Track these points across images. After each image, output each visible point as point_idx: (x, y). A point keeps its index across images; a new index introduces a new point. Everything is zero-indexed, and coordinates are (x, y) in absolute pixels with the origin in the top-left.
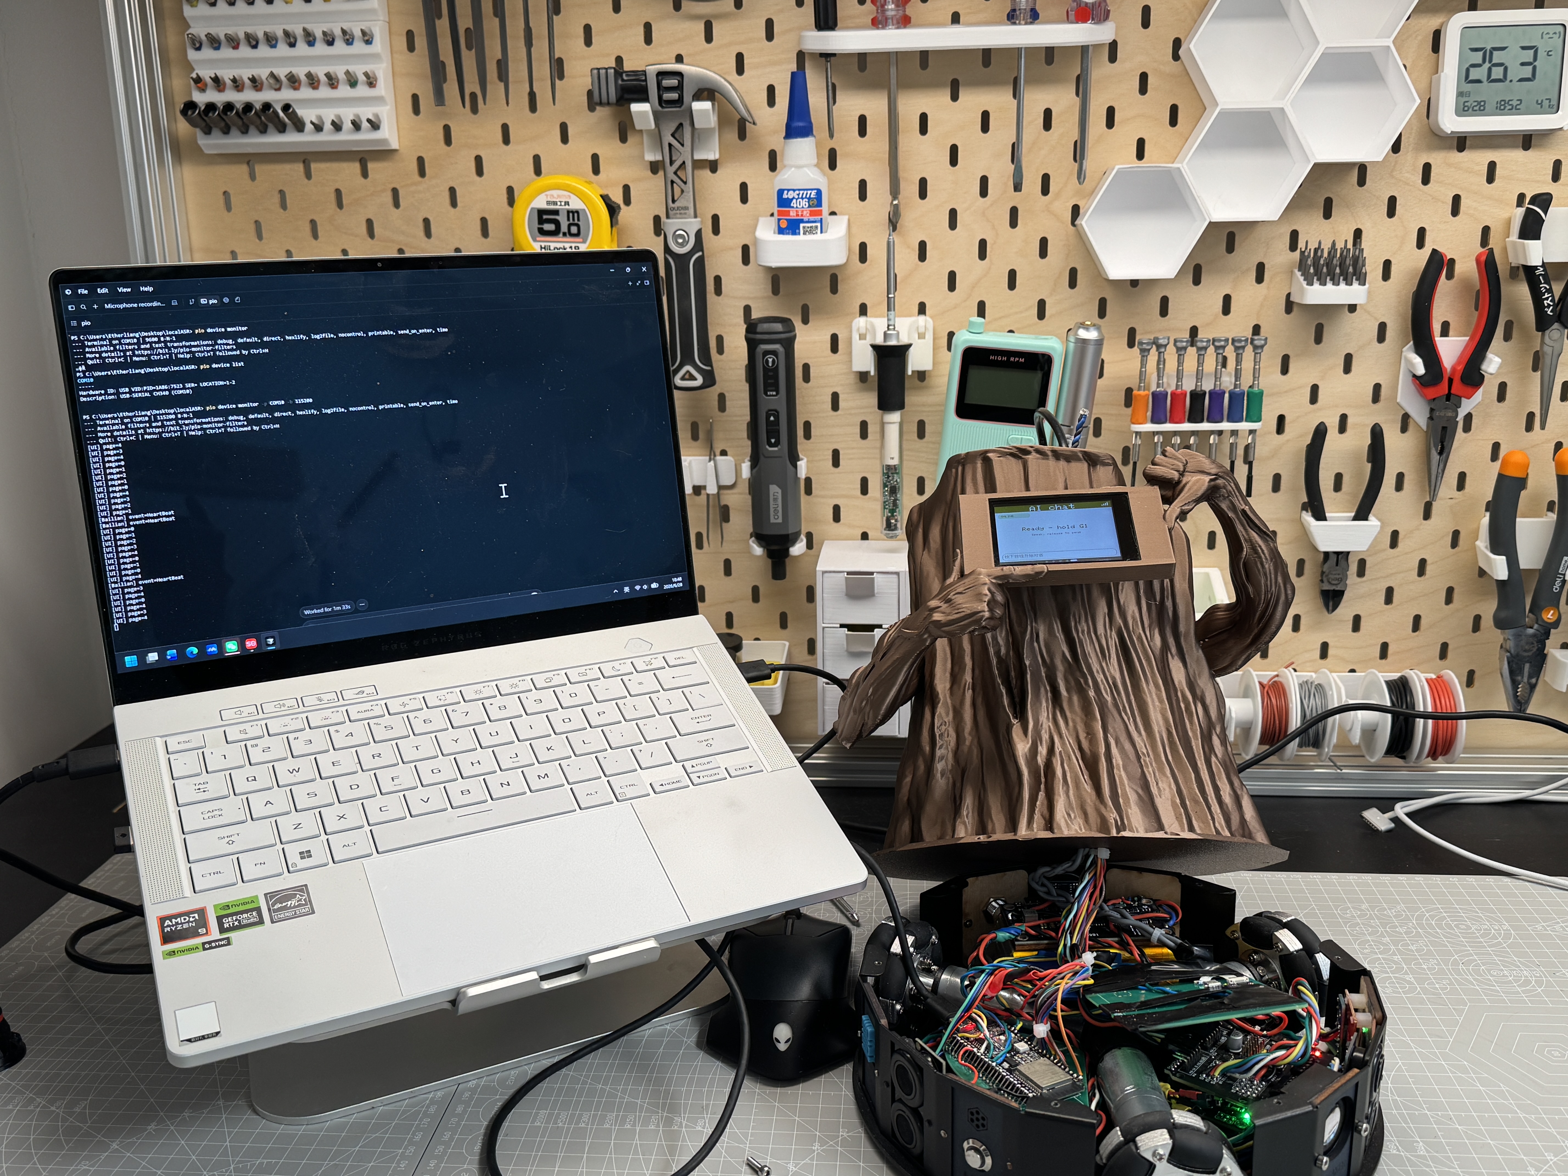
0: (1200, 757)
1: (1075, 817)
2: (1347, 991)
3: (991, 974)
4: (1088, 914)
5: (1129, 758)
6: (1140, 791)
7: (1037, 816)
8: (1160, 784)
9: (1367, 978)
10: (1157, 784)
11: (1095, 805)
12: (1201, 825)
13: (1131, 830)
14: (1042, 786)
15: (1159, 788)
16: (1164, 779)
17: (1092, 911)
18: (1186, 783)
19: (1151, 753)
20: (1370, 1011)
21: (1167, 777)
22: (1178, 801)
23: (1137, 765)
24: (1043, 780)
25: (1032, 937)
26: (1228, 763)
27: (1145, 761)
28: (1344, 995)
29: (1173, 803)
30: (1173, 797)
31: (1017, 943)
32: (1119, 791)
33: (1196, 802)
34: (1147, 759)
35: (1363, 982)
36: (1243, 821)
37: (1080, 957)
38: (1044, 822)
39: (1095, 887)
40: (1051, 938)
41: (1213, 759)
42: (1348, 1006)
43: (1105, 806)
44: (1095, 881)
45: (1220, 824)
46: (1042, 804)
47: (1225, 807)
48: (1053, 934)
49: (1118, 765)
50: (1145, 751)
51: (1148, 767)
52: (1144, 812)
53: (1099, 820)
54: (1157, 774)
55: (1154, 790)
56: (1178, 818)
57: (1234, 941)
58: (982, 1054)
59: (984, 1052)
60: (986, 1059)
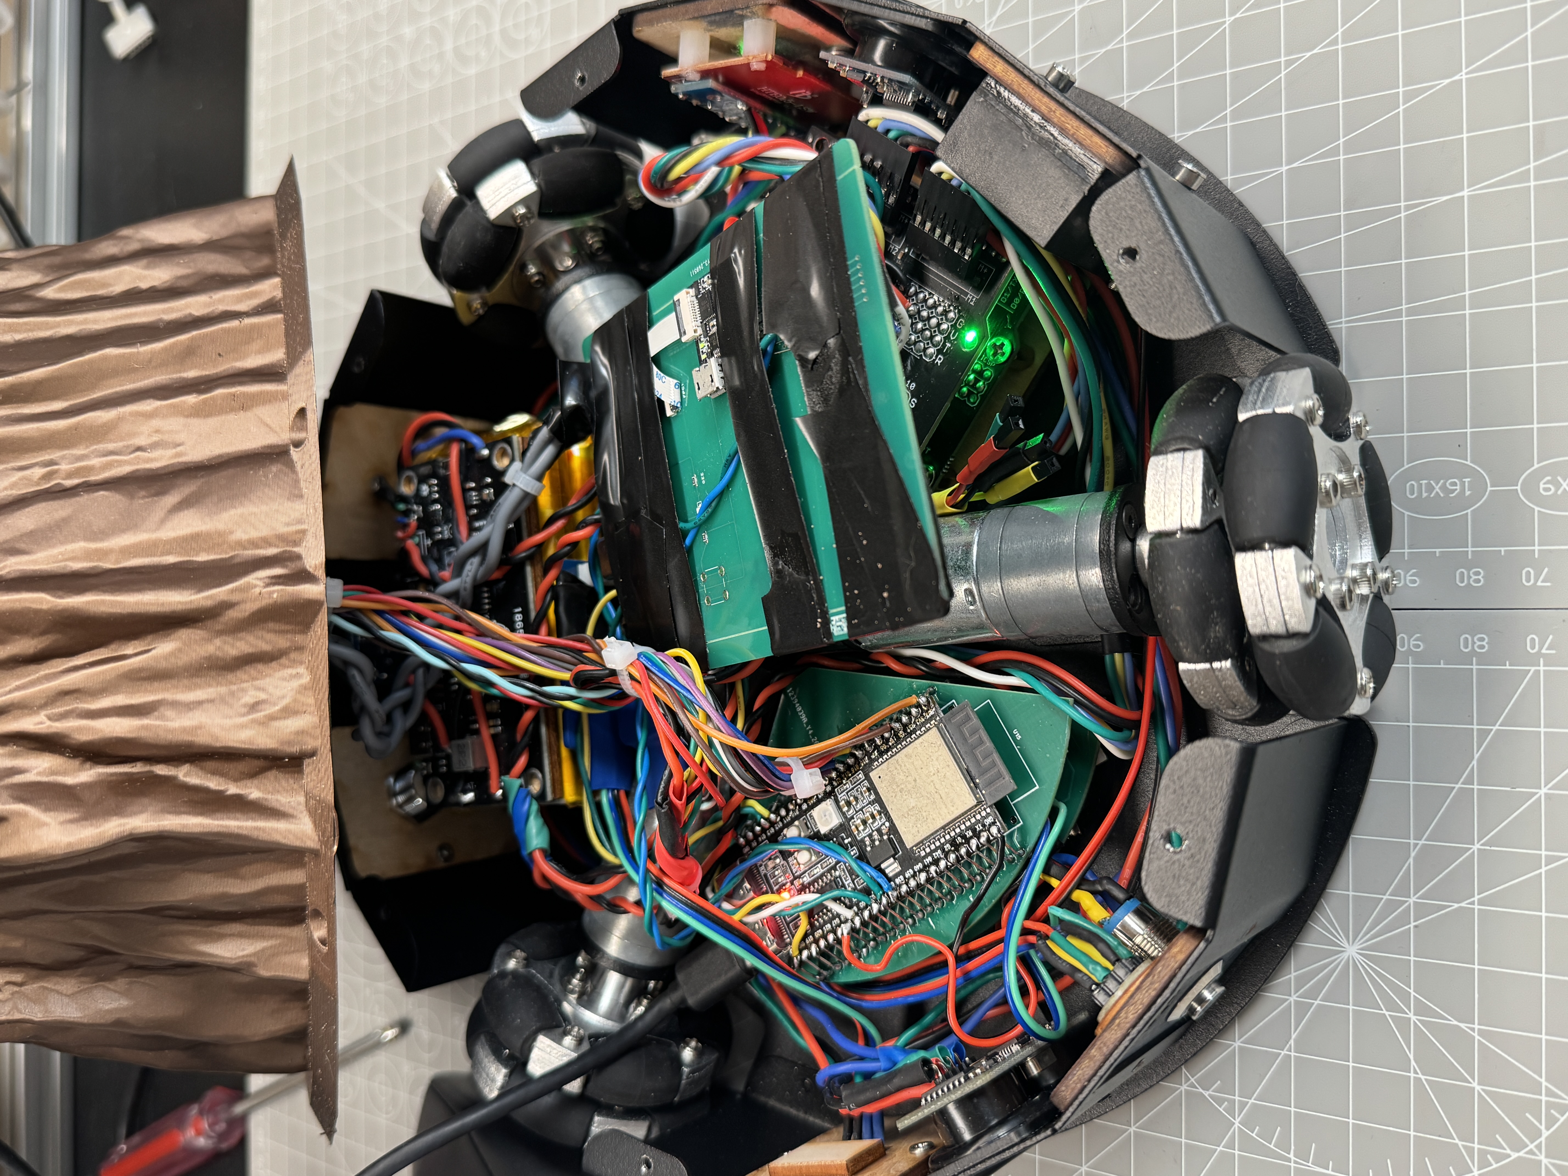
0: (48, 326)
1: (262, 689)
2: (667, 72)
3: (660, 886)
4: (481, 633)
5: (65, 521)
7: (253, 792)
8: (141, 441)
9: (640, 18)
10: (139, 449)
11: (220, 633)
12: (255, 346)
13: (298, 538)
14: (161, 770)
15: (155, 446)
16: (125, 428)
17: (472, 624)
18: (134, 370)
19: (46, 457)
20: (739, 21)
21: (120, 419)
22: (191, 399)
23: (84, 499)
25: (535, 762)
26: (57, 260)
27: (70, 475)
28: (679, 78)
29: (197, 412)
30: (178, 411)
31: (550, 797)
32: (171, 559)
34: (64, 467)
35: (645, 31)
37: (613, 673)
38: (272, 774)
40: (536, 721)
41: (50, 293)
42: (705, 74)
43: (226, 606)
44: (393, 613)
45: (239, 299)
46: (214, 773)
47: (184, 283)
48: (528, 715)
49: (88, 555)
50: (39, 472)
51: (89, 469)
52: (234, 497)
53: (271, 625)
54: (111, 446)
55: (160, 459)
56: (245, 404)
57: (493, 310)
58: (857, 914)
59: (850, 907)
60: (875, 907)
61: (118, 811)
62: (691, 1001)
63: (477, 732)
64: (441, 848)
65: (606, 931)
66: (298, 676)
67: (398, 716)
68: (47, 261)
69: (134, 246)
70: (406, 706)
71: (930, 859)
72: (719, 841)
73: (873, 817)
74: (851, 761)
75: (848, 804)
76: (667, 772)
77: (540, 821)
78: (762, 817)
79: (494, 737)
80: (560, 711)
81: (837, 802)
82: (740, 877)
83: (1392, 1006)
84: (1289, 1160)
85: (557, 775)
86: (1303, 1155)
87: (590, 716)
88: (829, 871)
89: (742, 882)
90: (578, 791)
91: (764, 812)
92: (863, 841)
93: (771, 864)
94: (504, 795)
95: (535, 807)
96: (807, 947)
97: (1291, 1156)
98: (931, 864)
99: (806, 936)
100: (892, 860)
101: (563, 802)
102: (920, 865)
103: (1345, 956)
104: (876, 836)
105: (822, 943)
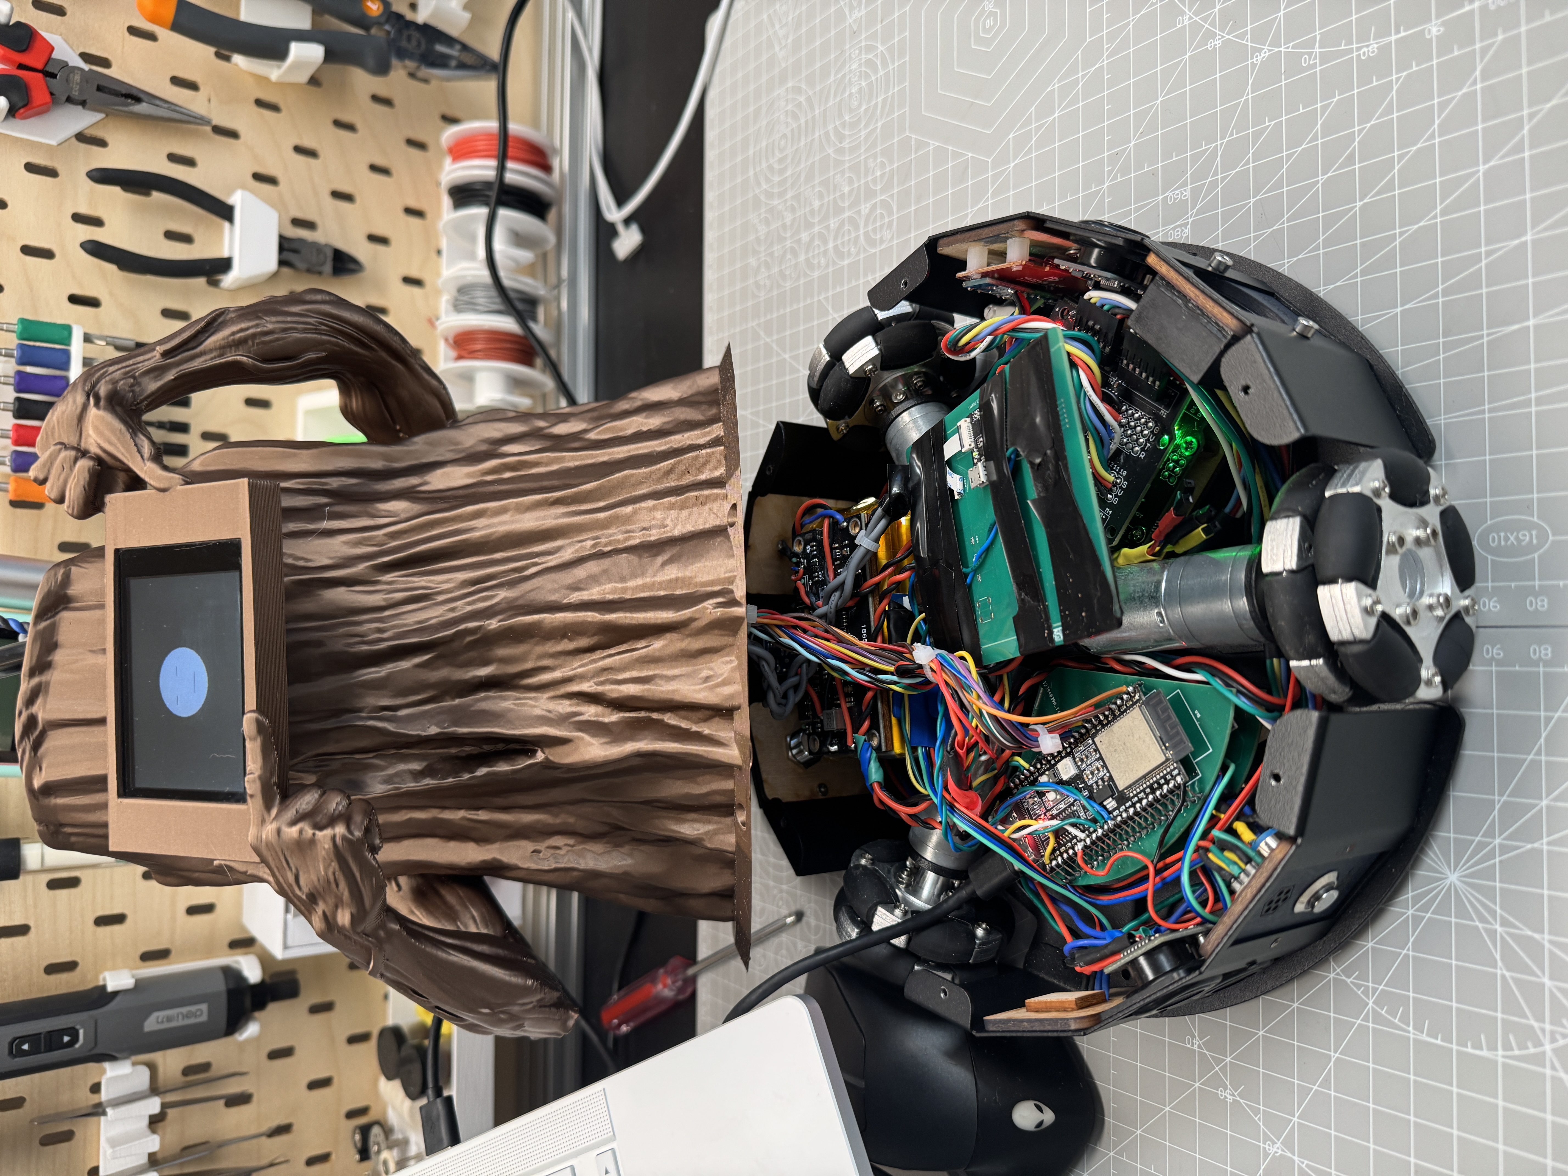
0: (593, 457)
1: (712, 669)
2: (960, 275)
3: (952, 808)
4: (840, 641)
5: (605, 571)
6: (662, 558)
7: (706, 729)
8: (645, 524)
9: (941, 242)
10: (644, 529)
11: (689, 636)
12: (708, 466)
13: (731, 580)
14: (655, 716)
15: (653, 527)
16: (637, 517)
17: (836, 635)
18: (640, 483)
19: (594, 534)
20: (1005, 240)
21: (633, 512)
22: (673, 499)
23: (615, 559)
24: (642, 714)
25: (874, 726)
26: (595, 414)
27: (606, 545)
28: (968, 278)
29: (676, 507)
30: (666, 507)
31: (884, 749)
32: (662, 593)
33: (672, 471)
34: (603, 540)
35: (946, 249)
36: (682, 402)
37: (920, 666)
38: (717, 719)
39: (795, 627)
40: (875, 698)
41: (592, 436)
42: (984, 275)
43: (691, 620)
44: (787, 627)
45: (699, 437)
46: (685, 718)
47: (667, 427)
48: (870, 695)
49: (617, 590)
50: (590, 543)
51: (617, 541)
52: (697, 556)
53: (716, 632)
54: (629, 528)
55: (656, 535)
56: (702, 502)
57: (853, 430)
58: (1088, 836)
59: (1083, 831)
60: (1100, 831)
61: (632, 739)
62: (979, 893)
63: (839, 706)
64: (820, 786)
65: (924, 842)
66: (731, 662)
67: (791, 693)
68: (590, 415)
69: (638, 403)
70: (796, 688)
71: (1136, 799)
72: (995, 783)
73: (1098, 769)
74: (1083, 731)
75: (1082, 760)
76: (953, 732)
77: (878, 764)
78: (1025, 769)
79: (849, 709)
80: (891, 692)
81: (1074, 758)
82: (1009, 808)
83: (1483, 920)
84: (1409, 1032)
85: (889, 735)
86: (1419, 1028)
87: (909, 695)
88: (1069, 807)
89: (1011, 812)
90: (903, 747)
91: (1026, 765)
92: (1091, 786)
93: (1031, 801)
94: (856, 747)
95: (874, 755)
96: (1056, 859)
97: (1411, 1029)
98: (1137, 802)
99: (1054, 850)
100: (1110, 799)
101: (893, 753)
102: (1130, 803)
103: (1448, 882)
104: (1100, 782)
105: (1065, 856)
